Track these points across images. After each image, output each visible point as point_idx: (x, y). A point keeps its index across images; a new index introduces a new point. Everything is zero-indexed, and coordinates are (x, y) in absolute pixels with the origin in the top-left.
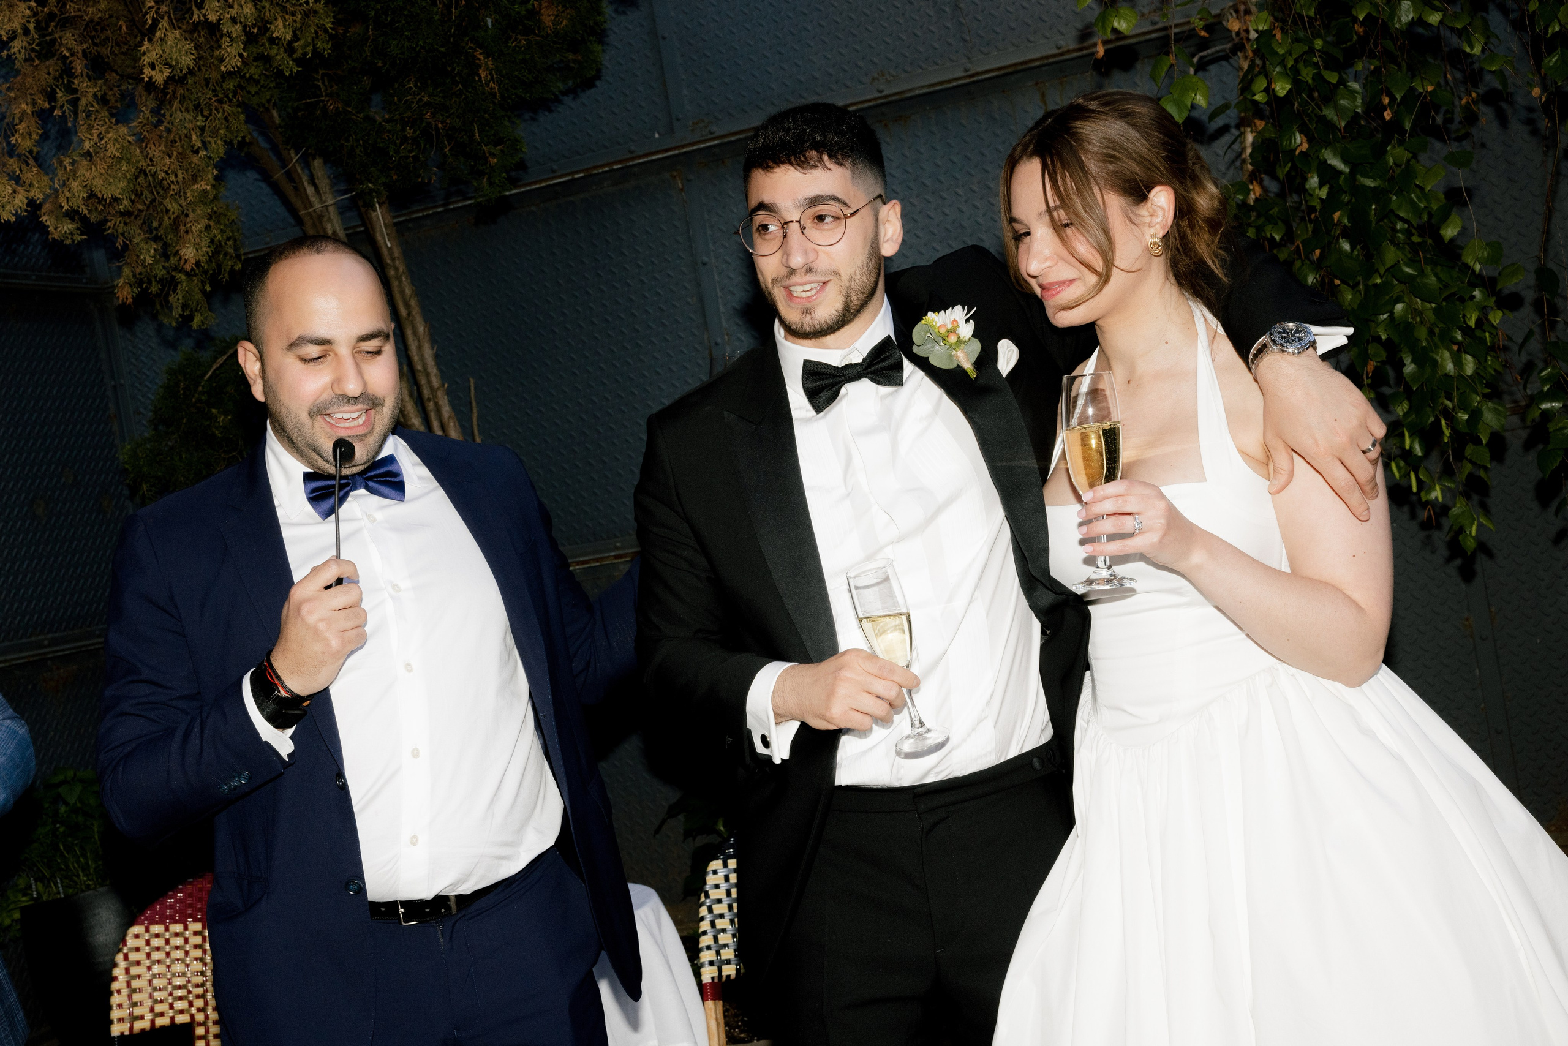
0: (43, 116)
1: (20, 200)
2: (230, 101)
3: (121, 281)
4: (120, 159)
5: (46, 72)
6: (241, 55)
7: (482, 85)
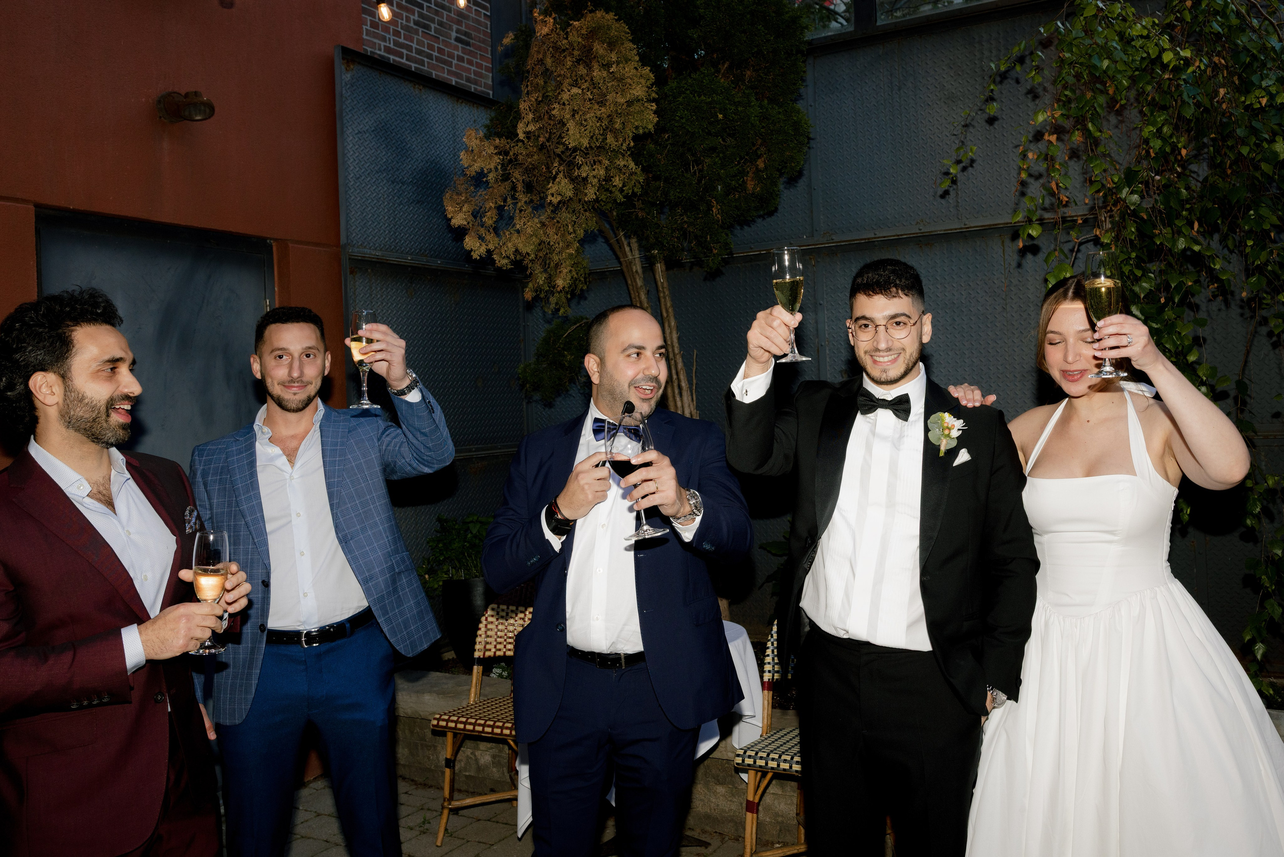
0: (500, 209)
1: (483, 250)
2: (590, 210)
3: (527, 290)
4: (532, 236)
5: (504, 188)
6: (595, 194)
7: (713, 215)
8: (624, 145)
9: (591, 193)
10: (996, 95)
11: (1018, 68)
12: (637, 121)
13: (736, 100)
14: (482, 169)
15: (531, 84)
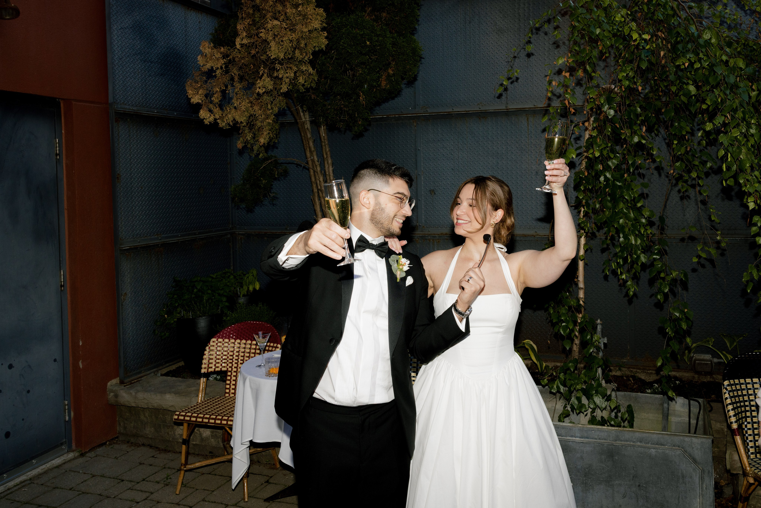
0: (223, 92)
1: (212, 119)
4: (244, 111)
5: (226, 79)
6: (287, 88)
8: (306, 57)
9: (284, 88)
10: (532, 40)
11: (546, 26)
12: (315, 43)
13: (378, 33)
14: (212, 67)
15: (245, 13)
